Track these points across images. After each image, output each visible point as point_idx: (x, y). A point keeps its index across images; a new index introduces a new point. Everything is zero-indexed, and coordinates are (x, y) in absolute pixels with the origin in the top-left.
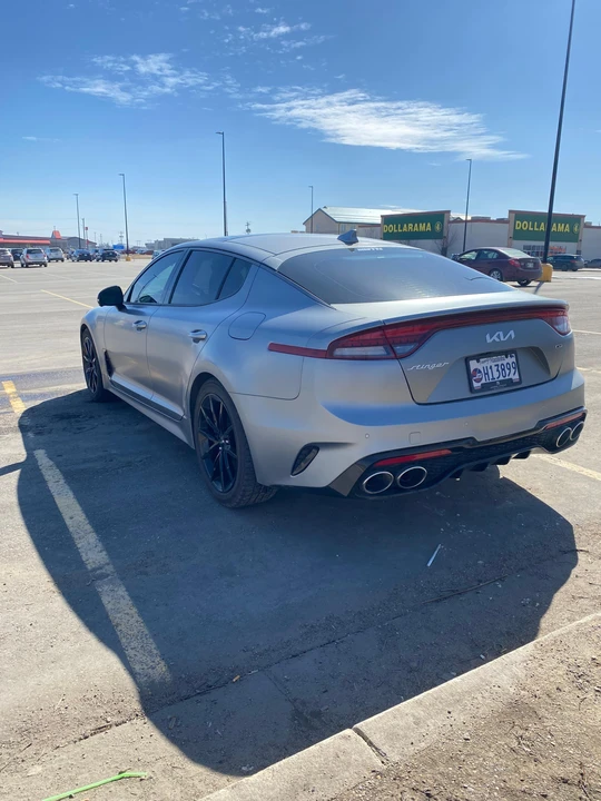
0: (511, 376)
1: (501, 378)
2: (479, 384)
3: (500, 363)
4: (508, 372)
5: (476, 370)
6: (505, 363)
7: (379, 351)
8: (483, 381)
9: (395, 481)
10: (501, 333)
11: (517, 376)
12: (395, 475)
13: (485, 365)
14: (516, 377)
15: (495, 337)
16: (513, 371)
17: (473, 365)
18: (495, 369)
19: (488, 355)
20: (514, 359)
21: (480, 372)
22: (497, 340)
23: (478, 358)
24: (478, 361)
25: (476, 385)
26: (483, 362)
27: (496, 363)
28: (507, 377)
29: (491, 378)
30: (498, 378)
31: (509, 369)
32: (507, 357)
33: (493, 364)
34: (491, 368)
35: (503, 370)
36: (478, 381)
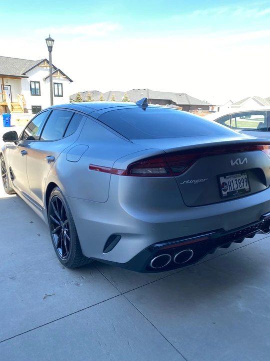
0: (245, 187)
1: (239, 188)
2: (226, 193)
3: (238, 179)
5: (224, 183)
6: (241, 178)
7: (162, 171)
8: (228, 191)
9: (172, 261)
10: (239, 160)
12: (173, 257)
13: (229, 180)
14: (247, 188)
15: (236, 162)
16: (245, 183)
17: (222, 180)
18: (235, 182)
19: (232, 174)
20: (246, 176)
21: (226, 184)
22: (238, 164)
23: (225, 175)
24: (225, 178)
25: (224, 193)
26: (228, 178)
27: (236, 179)
28: (242, 188)
29: (233, 188)
30: (237, 188)
31: (243, 183)
32: (242, 175)
33: (234, 180)
34: (232, 182)
35: (240, 183)
36: (225, 190)
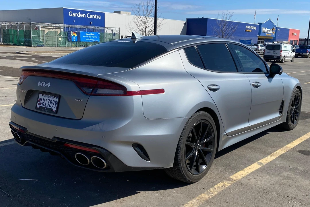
0: (53, 108)
2: (39, 106)
3: (51, 99)
4: (52, 105)
5: (41, 99)
6: (53, 100)
8: (41, 105)
11: (55, 109)
13: (45, 98)
16: (55, 105)
17: (41, 96)
19: (48, 93)
20: (57, 100)
21: (42, 100)
23: (43, 93)
24: (43, 95)
26: (44, 96)
27: (49, 99)
28: (51, 108)
29: (44, 105)
30: (47, 106)
31: (53, 104)
32: (55, 97)
33: (48, 99)
34: (46, 100)
35: (51, 103)
36: (40, 104)
